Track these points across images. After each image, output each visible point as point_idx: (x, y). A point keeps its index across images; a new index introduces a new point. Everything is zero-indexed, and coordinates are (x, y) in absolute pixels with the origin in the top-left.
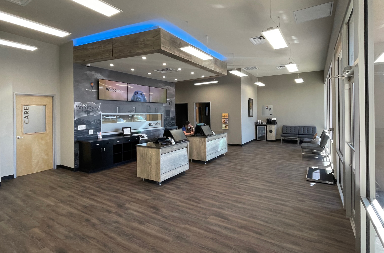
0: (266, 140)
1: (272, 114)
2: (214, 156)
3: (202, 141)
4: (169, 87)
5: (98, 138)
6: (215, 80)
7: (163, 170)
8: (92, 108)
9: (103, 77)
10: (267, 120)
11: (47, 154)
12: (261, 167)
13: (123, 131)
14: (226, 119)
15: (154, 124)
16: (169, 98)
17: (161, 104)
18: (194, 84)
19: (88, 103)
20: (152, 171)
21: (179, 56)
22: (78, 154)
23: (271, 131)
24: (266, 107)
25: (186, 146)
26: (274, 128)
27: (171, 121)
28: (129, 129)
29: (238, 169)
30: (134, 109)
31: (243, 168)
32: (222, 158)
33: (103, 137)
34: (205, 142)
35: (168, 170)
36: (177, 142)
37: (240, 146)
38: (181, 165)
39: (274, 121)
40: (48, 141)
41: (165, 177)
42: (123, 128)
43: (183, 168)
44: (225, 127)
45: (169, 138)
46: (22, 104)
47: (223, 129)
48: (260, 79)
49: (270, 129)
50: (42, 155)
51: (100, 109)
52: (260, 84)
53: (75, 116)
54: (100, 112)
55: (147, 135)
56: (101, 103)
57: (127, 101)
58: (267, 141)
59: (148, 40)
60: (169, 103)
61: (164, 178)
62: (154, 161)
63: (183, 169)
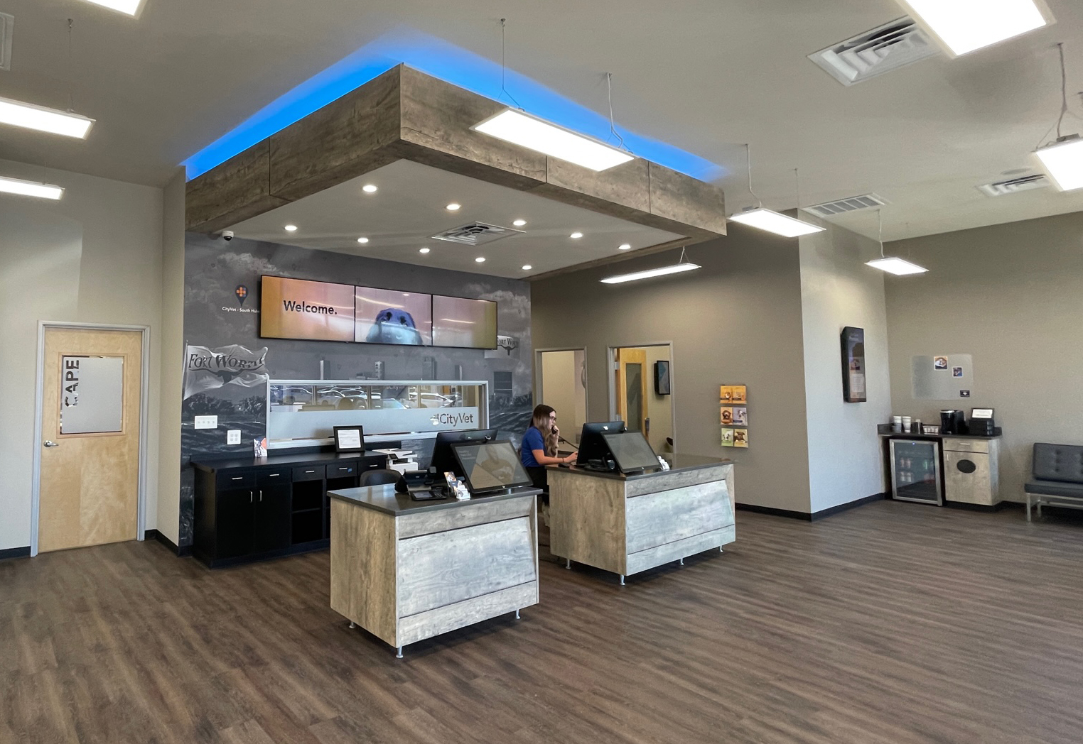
0: (940, 502)
1: (968, 393)
2: (662, 556)
3: (608, 492)
4: (509, 295)
5: (256, 455)
6: (684, 261)
7: (409, 601)
8: (241, 364)
9: (275, 269)
10: (944, 416)
11: (122, 496)
12: (906, 640)
13: (336, 436)
14: (736, 409)
15: (451, 417)
16: (507, 333)
17: (478, 353)
18: (604, 281)
19: (228, 349)
20: (372, 596)
21: (487, 164)
22: (191, 501)
23: (967, 467)
24: (937, 363)
25: (524, 511)
26: (983, 452)
27: (515, 410)
28: (357, 431)
29: (773, 634)
30: (379, 367)
31: (797, 629)
32: (705, 567)
33: (272, 453)
34: (620, 496)
35: (435, 602)
36: (476, 494)
37: (807, 517)
38: (499, 583)
39: (982, 422)
40: (126, 457)
41: (419, 630)
42: (337, 429)
43: (509, 599)
44: (731, 438)
45: (446, 474)
46: (59, 353)
47: (723, 444)
48: (893, 249)
49: (962, 456)
50: (107, 498)
51: (266, 366)
52: (899, 267)
53: (186, 388)
54: (265, 377)
55: (416, 456)
56: (267, 349)
57: (354, 342)
58: (946, 504)
59: (362, 118)
60: (509, 349)
61: (412, 634)
62: (376, 560)
63: (510, 602)
